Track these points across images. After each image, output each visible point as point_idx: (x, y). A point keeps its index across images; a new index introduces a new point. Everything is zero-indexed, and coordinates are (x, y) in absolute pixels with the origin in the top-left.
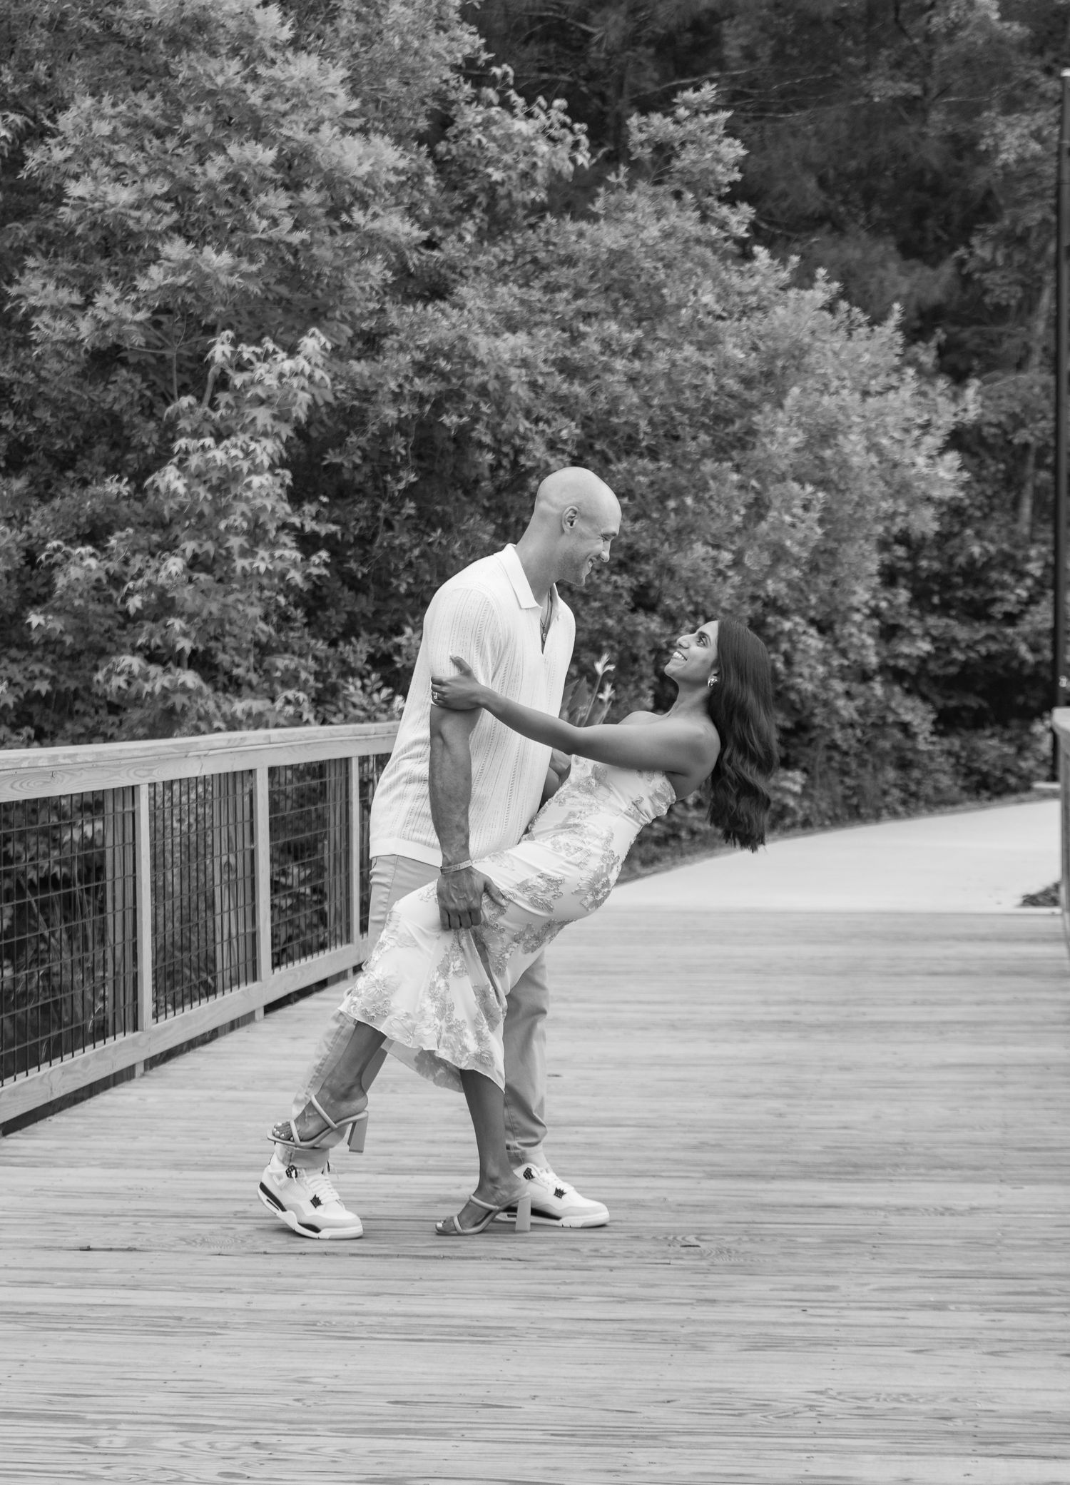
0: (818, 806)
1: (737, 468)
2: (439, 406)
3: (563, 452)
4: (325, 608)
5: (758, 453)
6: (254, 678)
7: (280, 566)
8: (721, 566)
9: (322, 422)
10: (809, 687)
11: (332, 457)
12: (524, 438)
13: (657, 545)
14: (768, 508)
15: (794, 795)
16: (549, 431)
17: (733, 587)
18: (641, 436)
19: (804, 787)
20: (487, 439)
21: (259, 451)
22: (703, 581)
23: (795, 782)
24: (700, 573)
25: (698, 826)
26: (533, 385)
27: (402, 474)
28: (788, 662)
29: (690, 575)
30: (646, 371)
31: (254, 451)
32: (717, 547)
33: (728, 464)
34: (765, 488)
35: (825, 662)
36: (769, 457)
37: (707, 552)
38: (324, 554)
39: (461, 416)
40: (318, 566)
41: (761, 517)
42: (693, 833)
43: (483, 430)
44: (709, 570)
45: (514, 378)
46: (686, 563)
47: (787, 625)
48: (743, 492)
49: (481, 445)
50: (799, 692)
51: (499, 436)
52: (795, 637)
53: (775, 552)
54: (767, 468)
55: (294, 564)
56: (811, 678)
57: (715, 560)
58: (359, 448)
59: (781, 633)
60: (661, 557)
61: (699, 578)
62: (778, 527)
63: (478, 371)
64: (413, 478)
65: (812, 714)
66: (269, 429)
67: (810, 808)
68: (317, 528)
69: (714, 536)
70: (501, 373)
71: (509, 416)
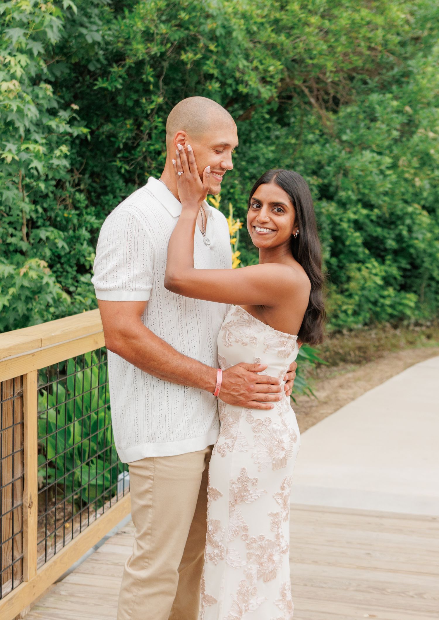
0: (423, 313)
1: (396, 98)
2: (180, 48)
3: (270, 83)
4: (106, 194)
5: (412, 87)
6: (24, 246)
7: (25, 156)
8: (383, 167)
9: (98, 60)
10: (422, 246)
11: (101, 84)
12: (243, 73)
13: (336, 153)
14: (417, 127)
15: (410, 308)
16: (261, 67)
17: (391, 183)
18: (328, 74)
19: (416, 303)
20: (215, 72)
21: (13, 63)
22: (369, 178)
23: (411, 301)
24: (368, 172)
25: (354, 326)
26: (249, 32)
27: (153, 98)
28: (410, 230)
29: (361, 173)
30: (333, 27)
31: (10, 62)
32: (380, 153)
33: (389, 96)
34: (416, 112)
35: (431, 231)
36: (420, 90)
37: (373, 157)
38: (65, 149)
39: (195, 54)
40: (59, 157)
41: (412, 133)
42: (351, 330)
43: (212, 65)
44: (375, 171)
45: (236, 27)
46: (357, 165)
47: (410, 209)
48: (400, 115)
49: (210, 77)
50: (415, 248)
51: (225, 72)
52: (414, 216)
53: (422, 158)
54: (419, 98)
55: (37, 156)
56: (423, 240)
57: (379, 163)
58: (120, 77)
59: (406, 214)
60: (339, 161)
61: (366, 175)
62: (425, 140)
63: (209, 21)
64: (160, 100)
65: (423, 262)
66: (24, 46)
67: (419, 315)
68: (69, 130)
69: (378, 146)
70: (226, 23)
71: (231, 56)
